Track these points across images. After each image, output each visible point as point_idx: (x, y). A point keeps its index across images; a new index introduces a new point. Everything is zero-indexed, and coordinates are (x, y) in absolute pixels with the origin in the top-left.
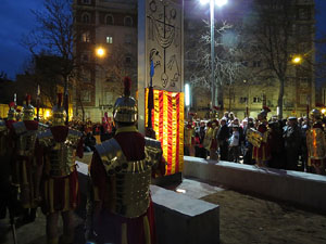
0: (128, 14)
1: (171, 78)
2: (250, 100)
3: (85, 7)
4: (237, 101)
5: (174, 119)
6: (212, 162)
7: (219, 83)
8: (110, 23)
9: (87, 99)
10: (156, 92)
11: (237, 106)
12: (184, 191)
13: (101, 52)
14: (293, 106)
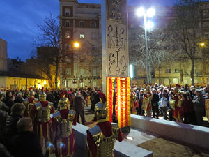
0: (93, 20)
1: (121, 69)
2: (173, 71)
3: (67, 18)
4: (164, 72)
5: (124, 94)
6: (148, 119)
7: (151, 64)
8: (82, 26)
9: (68, 73)
10: (113, 79)
11: (164, 75)
12: (131, 138)
13: (77, 45)
14: (201, 74)
